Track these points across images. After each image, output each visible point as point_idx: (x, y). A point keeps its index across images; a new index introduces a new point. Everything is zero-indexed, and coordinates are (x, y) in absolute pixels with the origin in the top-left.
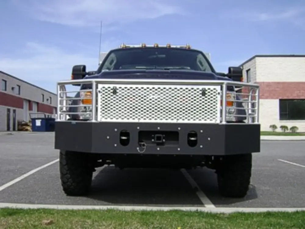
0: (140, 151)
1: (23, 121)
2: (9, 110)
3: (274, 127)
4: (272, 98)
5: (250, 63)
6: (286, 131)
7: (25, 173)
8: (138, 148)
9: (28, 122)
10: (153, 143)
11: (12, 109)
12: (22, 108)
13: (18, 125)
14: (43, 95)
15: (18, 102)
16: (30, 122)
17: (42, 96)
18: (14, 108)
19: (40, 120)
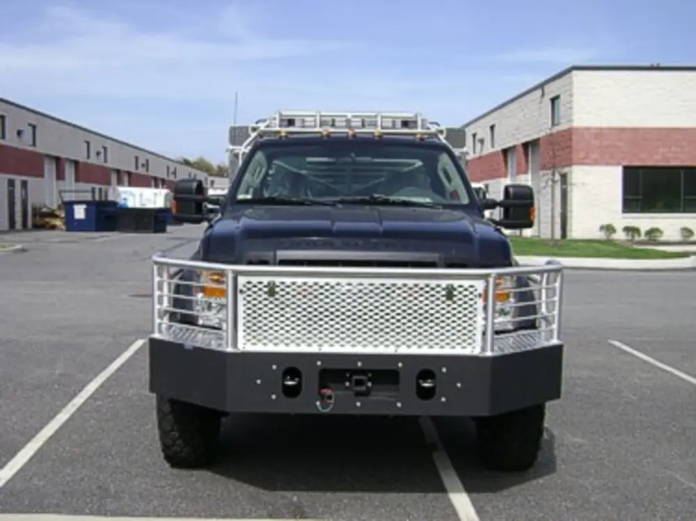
0: (323, 408)
1: (45, 206)
2: (11, 183)
3: (609, 229)
4: (607, 164)
5: (558, 82)
6: (637, 238)
7: (75, 395)
8: (318, 403)
9: (55, 207)
10: (347, 388)
11: (18, 179)
12: (41, 175)
13: (34, 215)
14: (88, 143)
15: (30, 163)
16: (59, 208)
17: (85, 145)
18: (24, 178)
19: (84, 206)
